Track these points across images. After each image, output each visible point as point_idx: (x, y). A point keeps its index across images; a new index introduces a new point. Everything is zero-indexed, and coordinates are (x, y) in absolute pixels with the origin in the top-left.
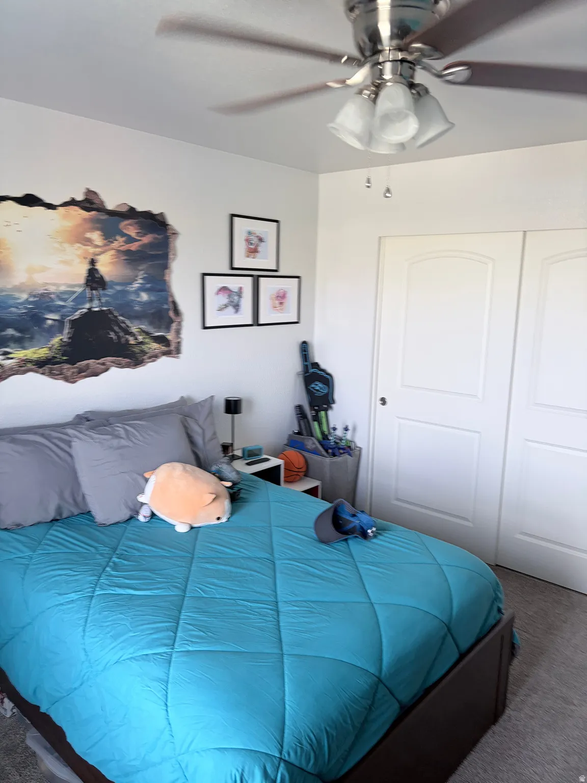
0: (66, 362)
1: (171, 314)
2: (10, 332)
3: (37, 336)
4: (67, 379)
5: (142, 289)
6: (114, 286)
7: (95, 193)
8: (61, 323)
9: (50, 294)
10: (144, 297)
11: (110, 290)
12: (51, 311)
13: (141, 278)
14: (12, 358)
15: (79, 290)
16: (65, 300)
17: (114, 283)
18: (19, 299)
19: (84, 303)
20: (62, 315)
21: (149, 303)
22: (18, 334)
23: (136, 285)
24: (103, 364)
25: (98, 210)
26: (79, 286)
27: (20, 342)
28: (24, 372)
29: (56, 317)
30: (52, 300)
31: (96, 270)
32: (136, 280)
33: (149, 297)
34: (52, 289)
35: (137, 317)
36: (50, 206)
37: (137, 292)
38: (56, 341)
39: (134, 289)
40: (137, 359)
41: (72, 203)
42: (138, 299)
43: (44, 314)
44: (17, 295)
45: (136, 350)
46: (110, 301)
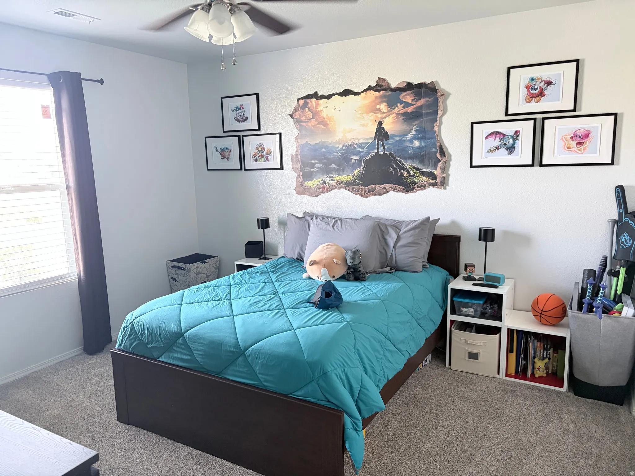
0: (362, 185)
1: (438, 155)
2: (333, 166)
3: (347, 169)
4: (361, 195)
5: (416, 138)
6: (394, 138)
7: (384, 79)
8: (360, 161)
9: (354, 144)
10: (417, 143)
11: (391, 140)
12: (354, 155)
13: (414, 131)
14: (334, 180)
15: (370, 141)
16: (361, 148)
17: (394, 136)
18: (338, 148)
19: (374, 149)
20: (361, 157)
21: (420, 148)
22: (336, 167)
23: (410, 136)
24: (385, 188)
25: (385, 90)
26: (372, 139)
27: (338, 172)
28: (339, 188)
29: (357, 158)
30: (355, 148)
31: (383, 128)
32: (411, 132)
33: (420, 144)
34: (355, 142)
35: (411, 157)
36: (357, 94)
37: (411, 141)
38: (356, 172)
39: (409, 138)
40: (409, 187)
41: (370, 88)
42: (412, 146)
43: (350, 156)
44: (337, 146)
45: (409, 180)
46: (391, 147)
